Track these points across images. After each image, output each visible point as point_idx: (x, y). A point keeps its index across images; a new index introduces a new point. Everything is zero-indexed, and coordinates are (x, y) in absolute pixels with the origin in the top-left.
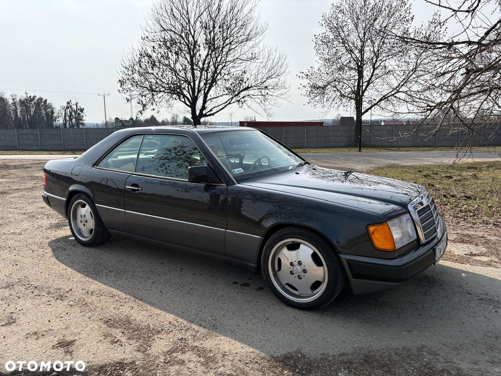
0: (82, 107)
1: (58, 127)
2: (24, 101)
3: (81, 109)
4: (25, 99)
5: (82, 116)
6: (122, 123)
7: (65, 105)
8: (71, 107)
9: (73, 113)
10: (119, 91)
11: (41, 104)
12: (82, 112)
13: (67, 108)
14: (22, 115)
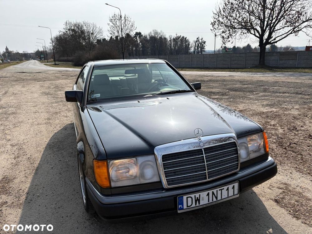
0: (205, 41)
1: (190, 53)
2: (175, 39)
3: (204, 42)
4: (176, 38)
5: (204, 46)
6: (226, 50)
7: (196, 40)
8: (199, 40)
9: (200, 45)
10: (211, 30)
11: (184, 40)
12: (205, 44)
13: (197, 41)
14: (173, 47)
